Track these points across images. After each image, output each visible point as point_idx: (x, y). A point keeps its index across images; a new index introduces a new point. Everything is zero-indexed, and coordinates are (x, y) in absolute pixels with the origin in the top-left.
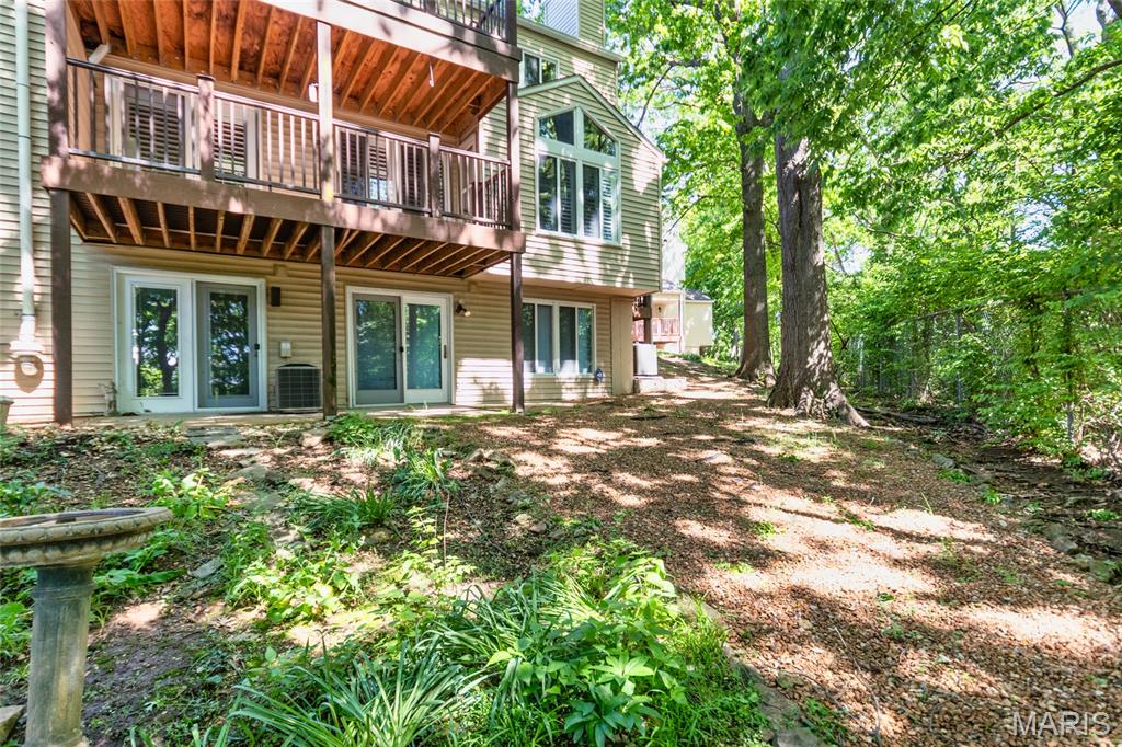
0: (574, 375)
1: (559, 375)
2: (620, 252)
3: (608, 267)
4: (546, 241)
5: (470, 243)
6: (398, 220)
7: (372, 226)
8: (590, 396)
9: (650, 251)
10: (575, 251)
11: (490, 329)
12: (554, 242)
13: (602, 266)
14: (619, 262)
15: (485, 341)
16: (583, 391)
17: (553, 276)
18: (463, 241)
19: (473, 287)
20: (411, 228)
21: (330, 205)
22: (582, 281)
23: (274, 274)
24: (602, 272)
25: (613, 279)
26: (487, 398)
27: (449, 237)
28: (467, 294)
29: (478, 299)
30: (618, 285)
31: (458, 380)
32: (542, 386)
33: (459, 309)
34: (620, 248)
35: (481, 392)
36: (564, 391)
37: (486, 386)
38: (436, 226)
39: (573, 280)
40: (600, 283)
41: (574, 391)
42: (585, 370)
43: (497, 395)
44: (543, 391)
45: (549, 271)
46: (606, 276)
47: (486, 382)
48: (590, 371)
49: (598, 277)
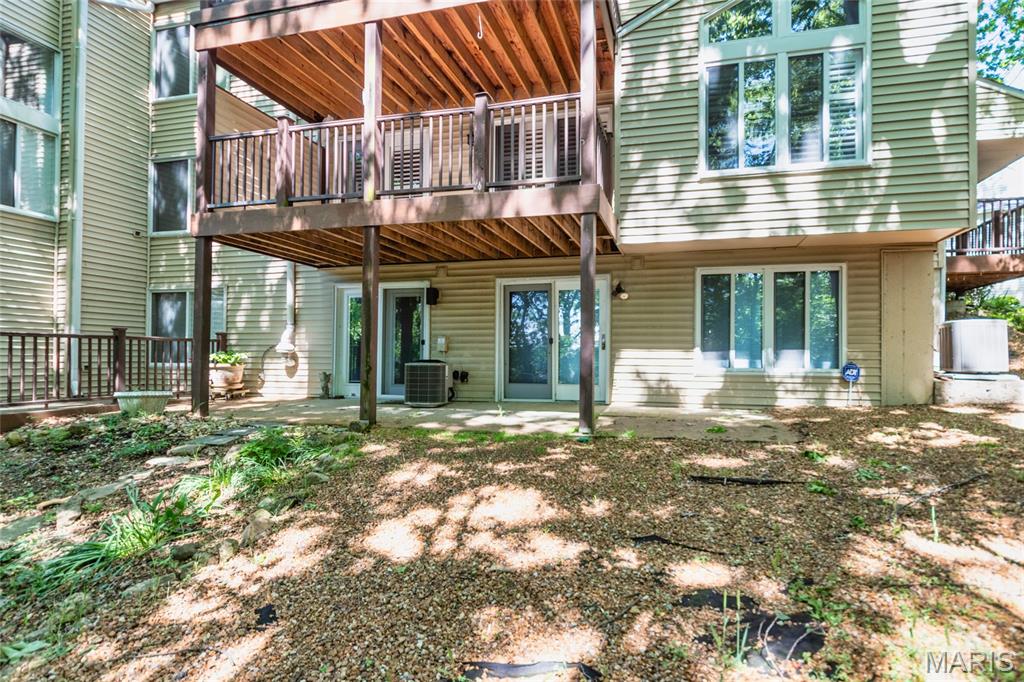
0: (801, 372)
1: (771, 371)
2: (865, 175)
3: (839, 203)
4: (717, 185)
5: (518, 213)
6: (432, 205)
7: (407, 217)
8: (830, 404)
9: (942, 159)
10: (771, 190)
11: (662, 313)
12: (730, 184)
13: (825, 204)
14: (866, 192)
15: (654, 327)
16: (817, 395)
17: (728, 232)
18: (508, 213)
19: (638, 262)
20: (446, 210)
21: (369, 204)
22: (783, 233)
23: (435, 276)
24: (825, 213)
25: (850, 220)
26: (655, 399)
27: (490, 211)
28: (629, 272)
29: (646, 276)
30: (862, 229)
31: (615, 376)
32: (740, 386)
33: (617, 291)
34: (868, 168)
35: (646, 392)
36: (780, 394)
37: (653, 384)
38: (475, 202)
39: (766, 234)
40: (822, 231)
41: (799, 395)
42: (827, 365)
43: (669, 395)
44: (742, 394)
45: (720, 227)
46: (831, 218)
47: (653, 378)
48: (836, 365)
49: (815, 222)
